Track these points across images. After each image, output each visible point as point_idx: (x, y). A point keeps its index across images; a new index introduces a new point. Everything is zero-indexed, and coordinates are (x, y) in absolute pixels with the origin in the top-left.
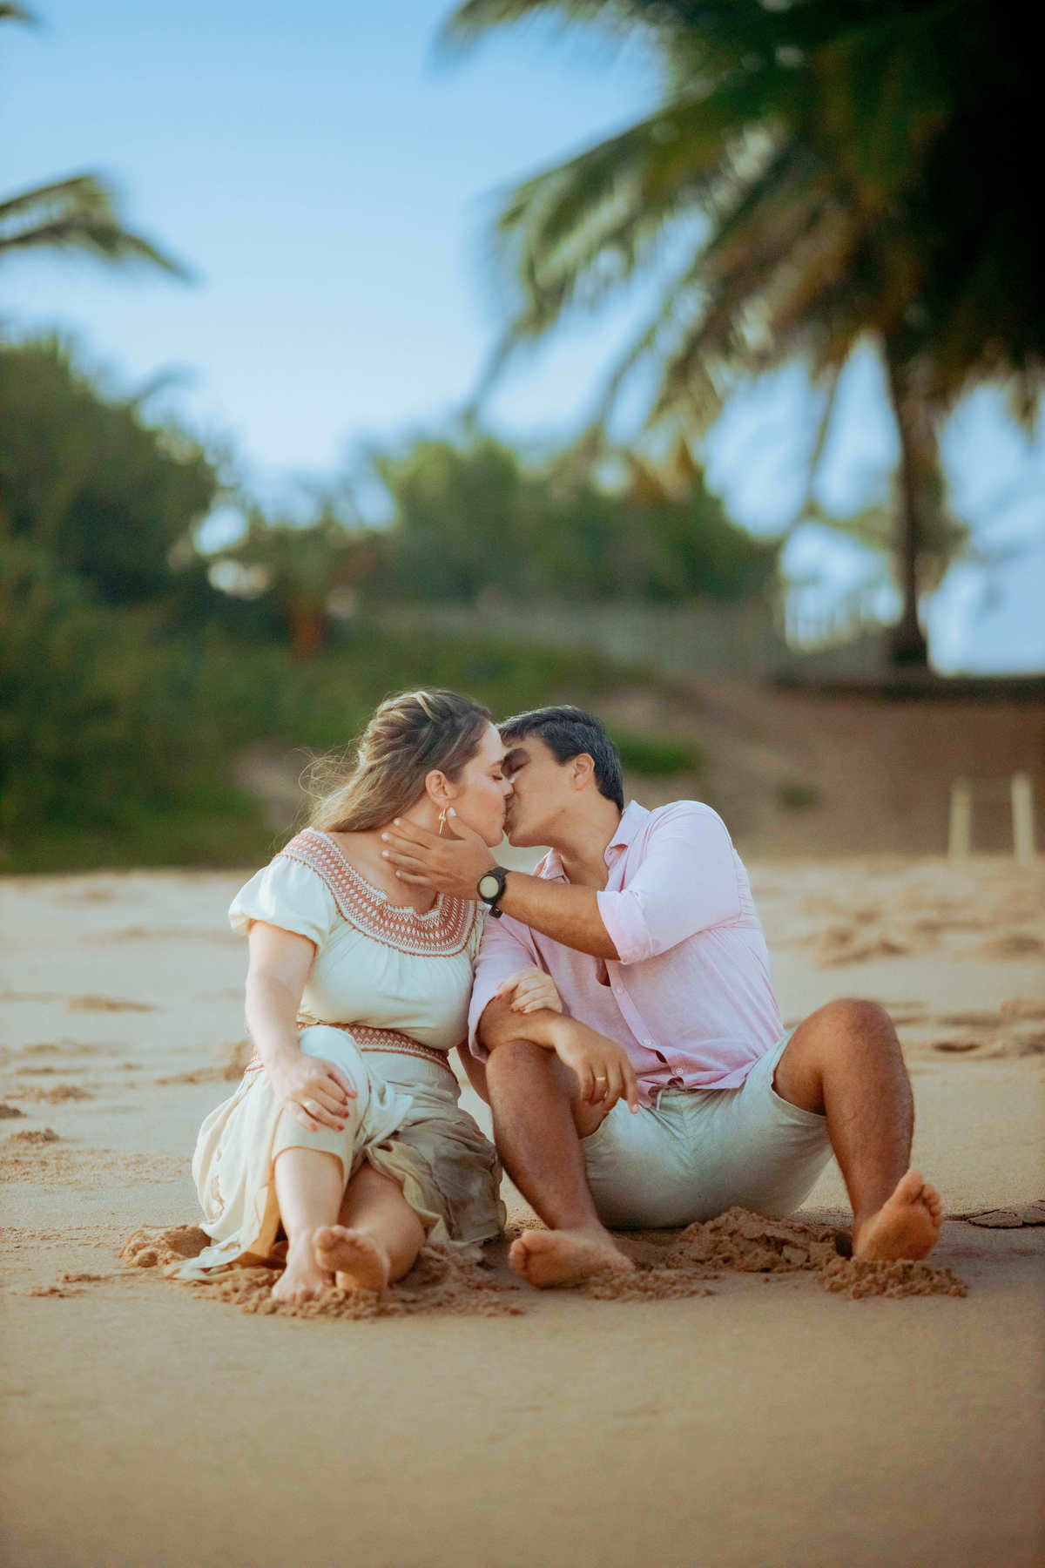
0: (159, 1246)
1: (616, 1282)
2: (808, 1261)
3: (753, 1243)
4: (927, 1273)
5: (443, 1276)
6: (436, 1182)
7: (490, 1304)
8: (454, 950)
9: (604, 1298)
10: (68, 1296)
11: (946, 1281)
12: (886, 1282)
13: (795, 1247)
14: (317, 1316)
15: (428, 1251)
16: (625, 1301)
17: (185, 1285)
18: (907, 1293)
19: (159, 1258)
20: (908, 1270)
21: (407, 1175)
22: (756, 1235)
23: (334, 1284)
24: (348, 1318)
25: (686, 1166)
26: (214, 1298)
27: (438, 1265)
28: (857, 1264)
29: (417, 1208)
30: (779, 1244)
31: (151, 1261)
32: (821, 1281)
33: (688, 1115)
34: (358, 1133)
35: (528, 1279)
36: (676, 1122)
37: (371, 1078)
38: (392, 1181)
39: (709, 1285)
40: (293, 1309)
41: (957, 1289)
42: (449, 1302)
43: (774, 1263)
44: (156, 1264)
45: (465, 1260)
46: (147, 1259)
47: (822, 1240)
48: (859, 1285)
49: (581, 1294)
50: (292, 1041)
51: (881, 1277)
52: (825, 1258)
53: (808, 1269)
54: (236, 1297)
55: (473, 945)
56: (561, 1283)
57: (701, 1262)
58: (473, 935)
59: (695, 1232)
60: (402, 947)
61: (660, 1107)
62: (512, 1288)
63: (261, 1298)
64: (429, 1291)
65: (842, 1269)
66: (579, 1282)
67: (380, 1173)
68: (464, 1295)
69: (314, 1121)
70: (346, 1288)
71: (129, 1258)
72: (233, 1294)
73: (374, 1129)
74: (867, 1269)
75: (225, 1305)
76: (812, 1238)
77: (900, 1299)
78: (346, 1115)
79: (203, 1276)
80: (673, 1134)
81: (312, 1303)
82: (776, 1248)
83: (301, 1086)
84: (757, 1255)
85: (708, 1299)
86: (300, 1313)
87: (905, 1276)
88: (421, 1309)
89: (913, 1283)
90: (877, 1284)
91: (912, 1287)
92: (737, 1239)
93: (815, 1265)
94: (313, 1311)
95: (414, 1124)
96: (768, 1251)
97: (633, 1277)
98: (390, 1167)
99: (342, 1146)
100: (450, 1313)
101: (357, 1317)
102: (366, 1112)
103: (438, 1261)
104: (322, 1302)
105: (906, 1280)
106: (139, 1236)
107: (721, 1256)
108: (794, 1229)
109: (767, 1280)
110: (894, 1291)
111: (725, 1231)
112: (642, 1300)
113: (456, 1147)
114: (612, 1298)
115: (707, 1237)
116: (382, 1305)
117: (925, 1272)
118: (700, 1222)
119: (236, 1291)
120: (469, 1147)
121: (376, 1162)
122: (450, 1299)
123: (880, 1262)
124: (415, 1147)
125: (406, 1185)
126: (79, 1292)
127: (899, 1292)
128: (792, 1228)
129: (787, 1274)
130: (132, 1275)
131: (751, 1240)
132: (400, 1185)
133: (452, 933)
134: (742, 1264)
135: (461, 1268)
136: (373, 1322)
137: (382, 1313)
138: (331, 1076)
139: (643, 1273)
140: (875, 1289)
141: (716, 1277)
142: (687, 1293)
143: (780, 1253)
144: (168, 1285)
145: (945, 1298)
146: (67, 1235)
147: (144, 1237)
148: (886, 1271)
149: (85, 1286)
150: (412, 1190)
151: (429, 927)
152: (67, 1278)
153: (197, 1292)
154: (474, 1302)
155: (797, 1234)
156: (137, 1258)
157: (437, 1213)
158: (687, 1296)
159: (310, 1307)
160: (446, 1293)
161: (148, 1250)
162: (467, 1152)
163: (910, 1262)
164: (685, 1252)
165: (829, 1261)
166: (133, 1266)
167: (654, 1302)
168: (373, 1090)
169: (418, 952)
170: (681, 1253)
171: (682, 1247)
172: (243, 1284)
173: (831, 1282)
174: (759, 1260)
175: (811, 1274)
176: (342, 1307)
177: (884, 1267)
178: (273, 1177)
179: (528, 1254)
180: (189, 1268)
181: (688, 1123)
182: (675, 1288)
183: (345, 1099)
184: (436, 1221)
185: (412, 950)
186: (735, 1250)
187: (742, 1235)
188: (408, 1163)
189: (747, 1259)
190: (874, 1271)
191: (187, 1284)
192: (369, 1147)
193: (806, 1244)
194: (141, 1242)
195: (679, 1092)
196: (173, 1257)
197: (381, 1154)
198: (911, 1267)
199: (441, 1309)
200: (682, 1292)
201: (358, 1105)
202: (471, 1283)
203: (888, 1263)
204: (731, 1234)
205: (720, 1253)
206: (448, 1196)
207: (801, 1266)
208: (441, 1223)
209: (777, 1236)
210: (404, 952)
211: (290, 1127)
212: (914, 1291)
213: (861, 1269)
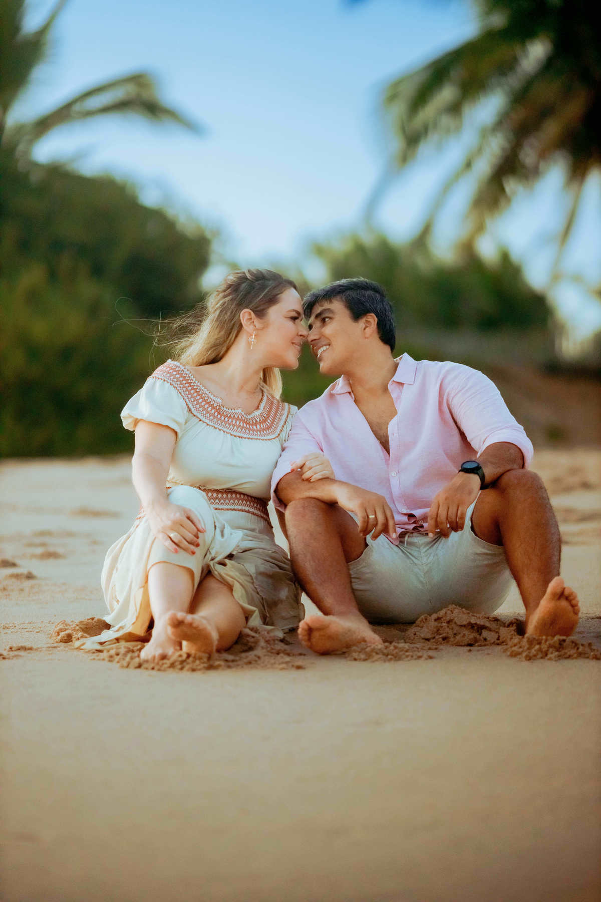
0: (74, 630)
1: (368, 649)
2: (498, 639)
3: (463, 628)
4: (575, 644)
5: (255, 646)
6: (256, 588)
7: (283, 663)
8: (270, 437)
9: (360, 659)
10: (9, 658)
11: (587, 649)
12: (548, 650)
13: (490, 630)
14: (168, 669)
15: (247, 631)
16: (373, 662)
17: (87, 652)
18: (560, 657)
19: (73, 637)
20: (562, 643)
21: (236, 582)
22: (465, 623)
23: (181, 649)
24: (188, 670)
25: (421, 582)
26: (104, 660)
27: (252, 640)
28: (529, 639)
29: (241, 603)
30: (480, 629)
31: (68, 639)
32: (505, 651)
33: (423, 550)
34: (206, 555)
35: (311, 647)
36: (415, 554)
37: (216, 521)
38: (225, 585)
39: (431, 653)
40: (152, 665)
41: (594, 654)
42: (256, 661)
43: (476, 641)
44: (72, 641)
45: (270, 637)
46: (66, 638)
47: (509, 626)
48: (529, 653)
49: (346, 658)
50: (164, 495)
51: (544, 647)
52: (509, 637)
53: (498, 644)
54: (117, 658)
55: (283, 435)
56: (333, 651)
57: (428, 640)
58: (284, 429)
59: (424, 620)
60: (233, 433)
61: (407, 544)
62: (300, 654)
63: (132, 658)
64: (243, 655)
65: (519, 643)
66: (344, 651)
67: (218, 580)
68: (267, 657)
69: (175, 546)
70: (188, 651)
71: (55, 638)
72: (115, 657)
73: (217, 553)
74: (535, 642)
75: (110, 664)
76: (502, 624)
77: (556, 661)
78: (198, 545)
79: (99, 647)
80: (413, 561)
81: (165, 661)
82: (478, 631)
83: (169, 523)
84: (464, 635)
85: (430, 661)
86: (156, 668)
87: (560, 646)
88: (238, 665)
89: (566, 651)
90: (542, 652)
91: (565, 653)
92: (453, 626)
93: (503, 642)
94: (165, 666)
95: (244, 551)
96: (473, 632)
97: (380, 646)
98: (225, 576)
99: (195, 564)
100: (257, 668)
101: (194, 670)
102: (212, 542)
103: (253, 637)
104: (172, 660)
105: (561, 649)
106: (62, 624)
107: (441, 636)
108: (490, 619)
109: (470, 651)
110: (552, 656)
111: (444, 620)
112: (385, 661)
113: (271, 567)
114: (365, 660)
115: (433, 624)
116: (211, 662)
117: (574, 644)
118: (428, 615)
119: (118, 654)
120: (280, 568)
121: (216, 573)
122: (257, 659)
123: (544, 637)
124: (243, 565)
125: (234, 589)
126: (16, 656)
127: (555, 657)
128: (488, 618)
129: (483, 648)
130: (55, 647)
131: (462, 626)
132: (230, 588)
133: (269, 428)
134: (454, 641)
135: (267, 642)
136: (204, 673)
137: (211, 667)
138: (188, 518)
139: (386, 644)
140: (540, 655)
141: (436, 649)
142: (415, 657)
143: (480, 634)
144: (76, 652)
145: (587, 661)
146: (22, 626)
147: (66, 624)
148: (548, 643)
149: (22, 653)
150: (238, 592)
151: (253, 422)
152: (11, 648)
153: (94, 656)
154: (273, 661)
155: (492, 623)
156: (59, 637)
157: (256, 607)
158: (415, 659)
159: (163, 664)
160: (256, 656)
161: (67, 632)
162: (278, 570)
163: (564, 638)
164: (417, 633)
165: (511, 639)
166: (57, 642)
167: (392, 662)
168: (217, 528)
169: (245, 436)
170: (415, 634)
171: (416, 630)
172: (123, 651)
173: (511, 651)
174: (466, 638)
175: (500, 647)
176: (185, 664)
177: (546, 640)
178: (147, 582)
179: (310, 630)
180: (91, 643)
181: (423, 555)
182: (407, 654)
183: (197, 533)
184: (253, 612)
185: (241, 435)
186: (450, 632)
187: (455, 623)
188: (238, 574)
189: (458, 638)
190: (540, 643)
191: (89, 652)
192: (211, 563)
193: (497, 629)
194: (63, 627)
195: (419, 535)
196: (82, 637)
197: (219, 568)
198: (564, 641)
199: (250, 666)
200: (412, 657)
201: (206, 538)
202: (273, 651)
203: (549, 638)
204: (448, 622)
205: (440, 635)
206: (264, 597)
207: (494, 642)
208: (257, 614)
209: (478, 623)
210: (235, 436)
211: (160, 549)
212: (566, 656)
213: (531, 642)
